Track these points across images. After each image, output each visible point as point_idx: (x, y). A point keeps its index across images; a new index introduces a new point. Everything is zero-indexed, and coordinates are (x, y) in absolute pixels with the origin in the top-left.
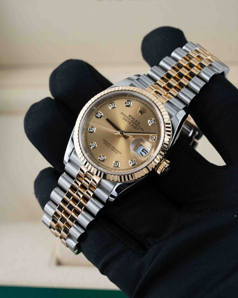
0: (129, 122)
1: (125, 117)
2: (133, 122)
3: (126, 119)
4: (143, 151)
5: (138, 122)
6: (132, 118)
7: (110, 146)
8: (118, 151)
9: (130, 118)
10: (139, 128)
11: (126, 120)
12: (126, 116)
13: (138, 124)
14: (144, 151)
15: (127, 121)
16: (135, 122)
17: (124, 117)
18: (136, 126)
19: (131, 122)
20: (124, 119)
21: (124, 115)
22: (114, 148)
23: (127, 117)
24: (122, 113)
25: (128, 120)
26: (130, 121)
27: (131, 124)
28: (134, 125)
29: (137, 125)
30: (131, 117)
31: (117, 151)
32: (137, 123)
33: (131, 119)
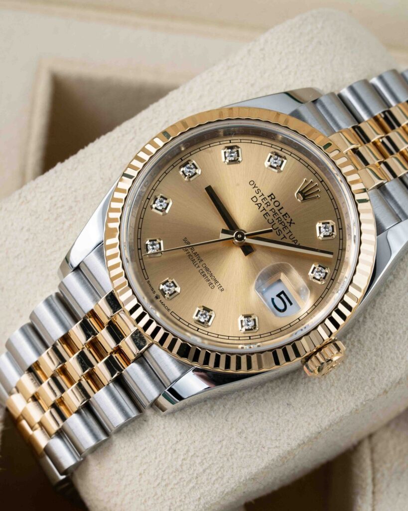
0: (264, 212)
1: (258, 196)
2: (275, 214)
3: (259, 201)
4: (279, 296)
5: (289, 220)
6: (277, 204)
7: (198, 262)
8: (216, 282)
9: (272, 203)
10: (287, 236)
11: (259, 205)
12: (260, 194)
13: (288, 225)
14: (282, 296)
15: (262, 208)
16: (281, 216)
17: (256, 195)
18: (281, 227)
19: (271, 213)
20: (255, 199)
21: (256, 189)
22: (207, 270)
23: (263, 197)
24: (252, 183)
25: (263, 205)
26: (268, 209)
27: (270, 218)
28: (277, 225)
29: (285, 227)
30: (273, 200)
31: (213, 282)
32: (285, 222)
33: (272, 206)
